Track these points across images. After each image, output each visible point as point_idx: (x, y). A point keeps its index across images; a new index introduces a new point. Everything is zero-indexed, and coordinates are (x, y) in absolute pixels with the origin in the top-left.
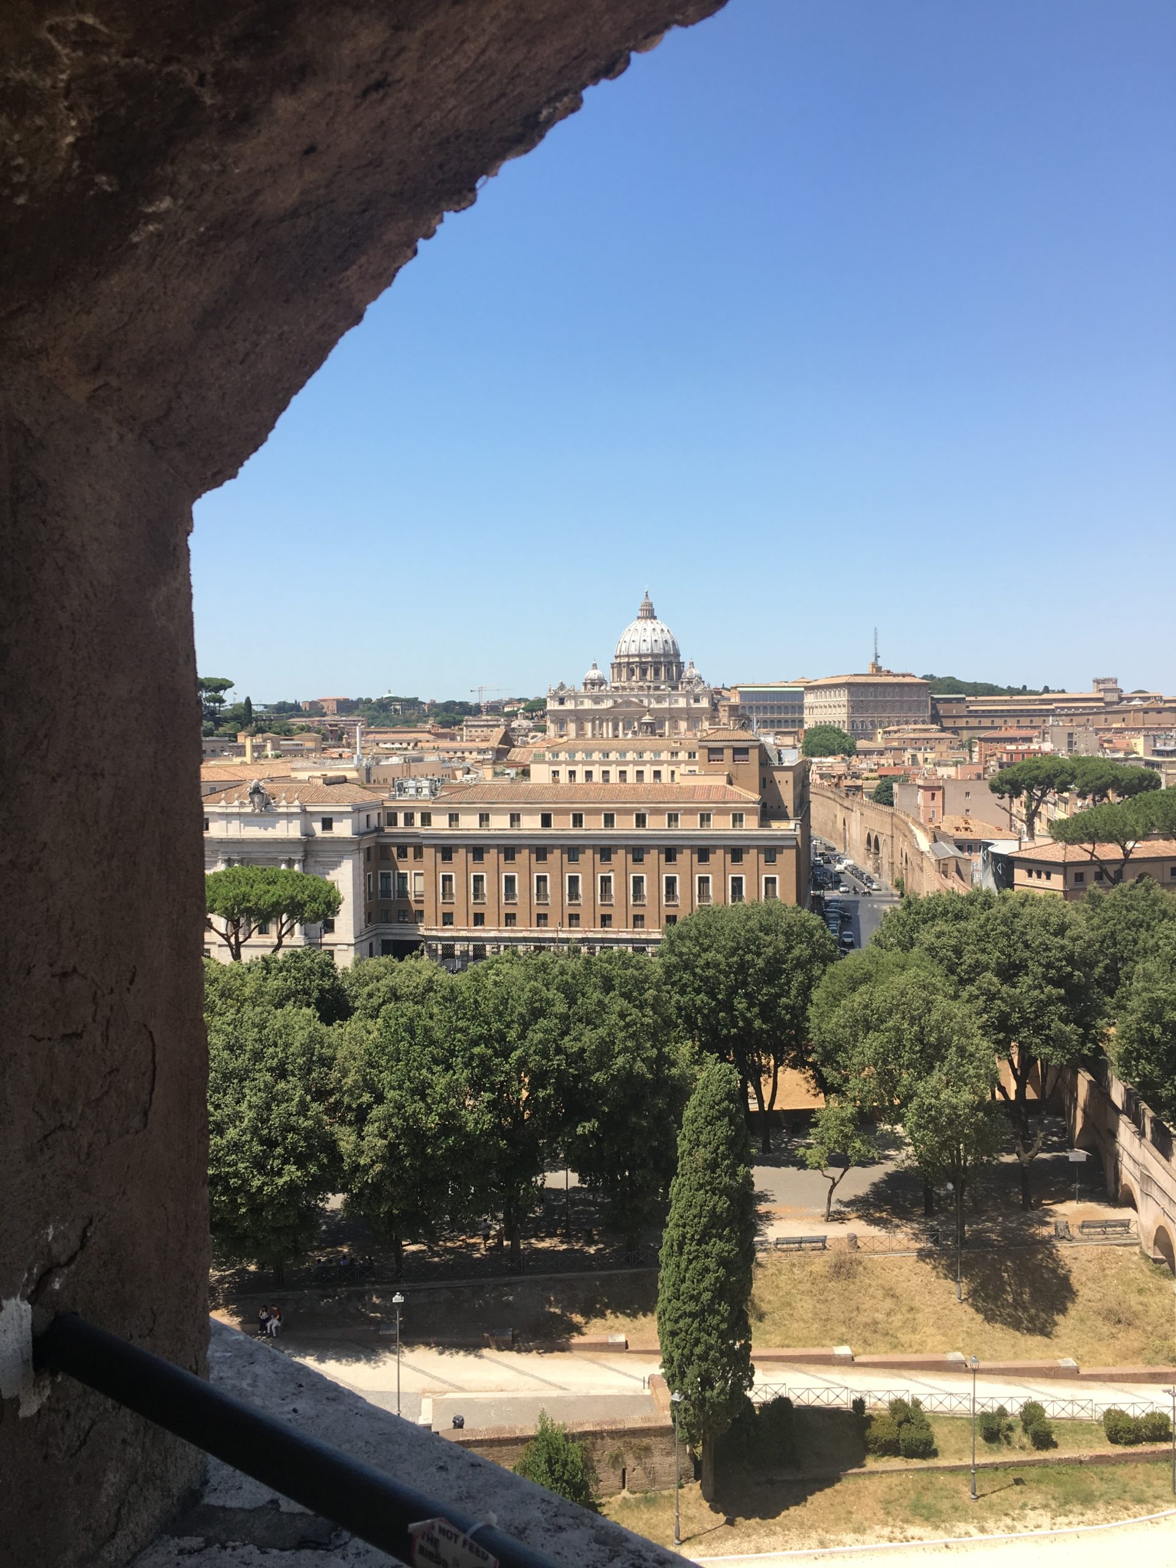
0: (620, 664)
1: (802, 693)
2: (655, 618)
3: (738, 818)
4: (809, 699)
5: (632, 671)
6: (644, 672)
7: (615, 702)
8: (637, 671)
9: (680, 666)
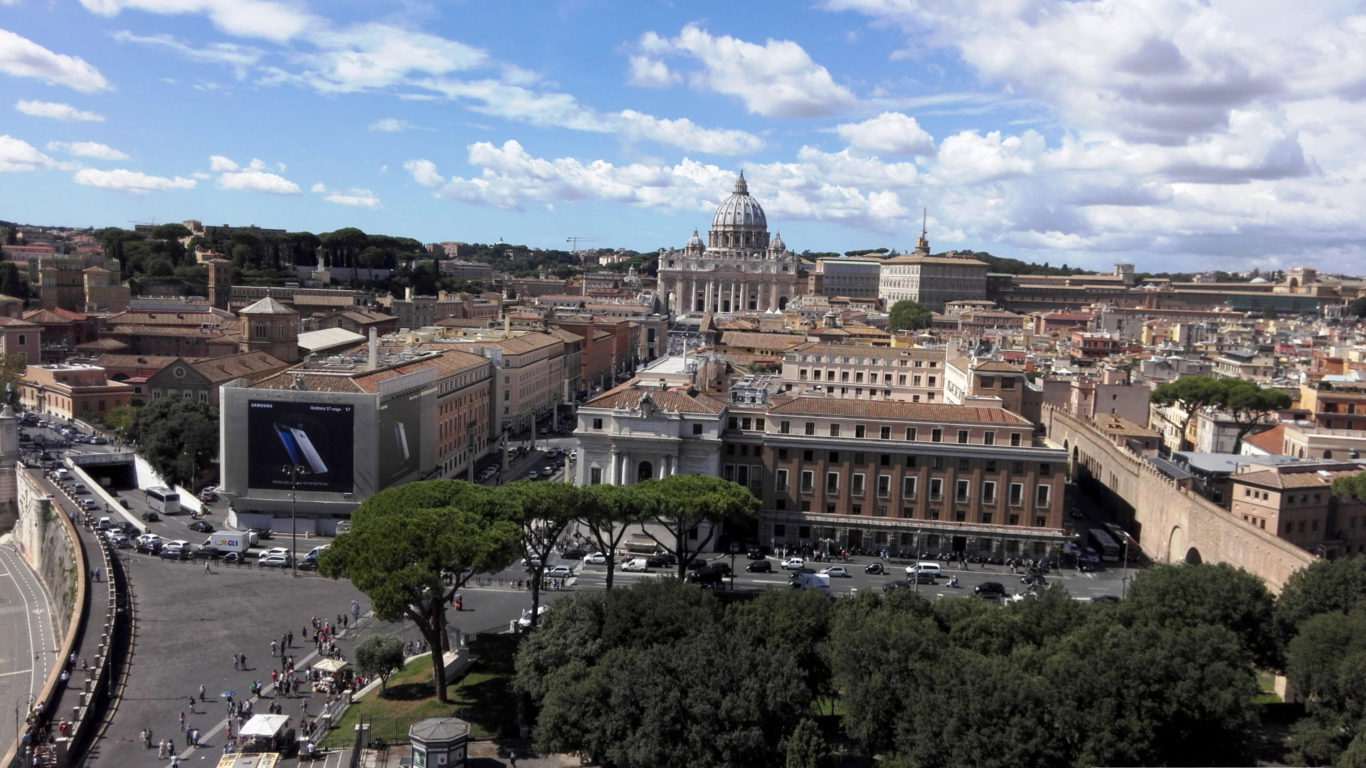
0: (716, 232)
1: (878, 267)
2: (748, 194)
3: (1015, 438)
4: (885, 273)
5: (727, 239)
6: (737, 240)
7: (717, 266)
8: (731, 240)
9: (767, 235)
